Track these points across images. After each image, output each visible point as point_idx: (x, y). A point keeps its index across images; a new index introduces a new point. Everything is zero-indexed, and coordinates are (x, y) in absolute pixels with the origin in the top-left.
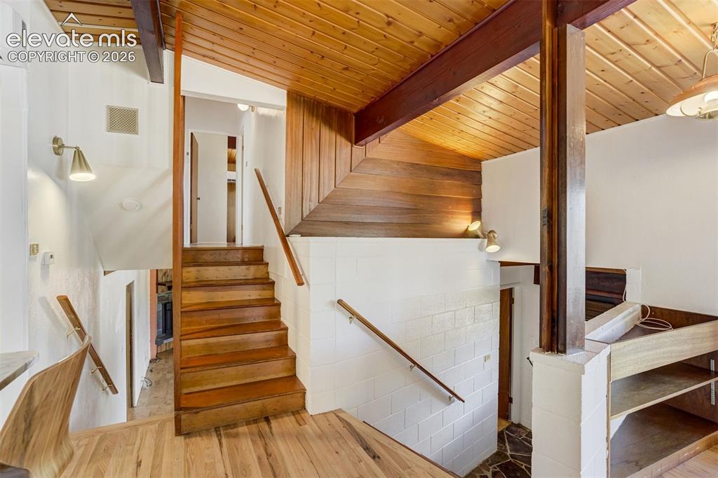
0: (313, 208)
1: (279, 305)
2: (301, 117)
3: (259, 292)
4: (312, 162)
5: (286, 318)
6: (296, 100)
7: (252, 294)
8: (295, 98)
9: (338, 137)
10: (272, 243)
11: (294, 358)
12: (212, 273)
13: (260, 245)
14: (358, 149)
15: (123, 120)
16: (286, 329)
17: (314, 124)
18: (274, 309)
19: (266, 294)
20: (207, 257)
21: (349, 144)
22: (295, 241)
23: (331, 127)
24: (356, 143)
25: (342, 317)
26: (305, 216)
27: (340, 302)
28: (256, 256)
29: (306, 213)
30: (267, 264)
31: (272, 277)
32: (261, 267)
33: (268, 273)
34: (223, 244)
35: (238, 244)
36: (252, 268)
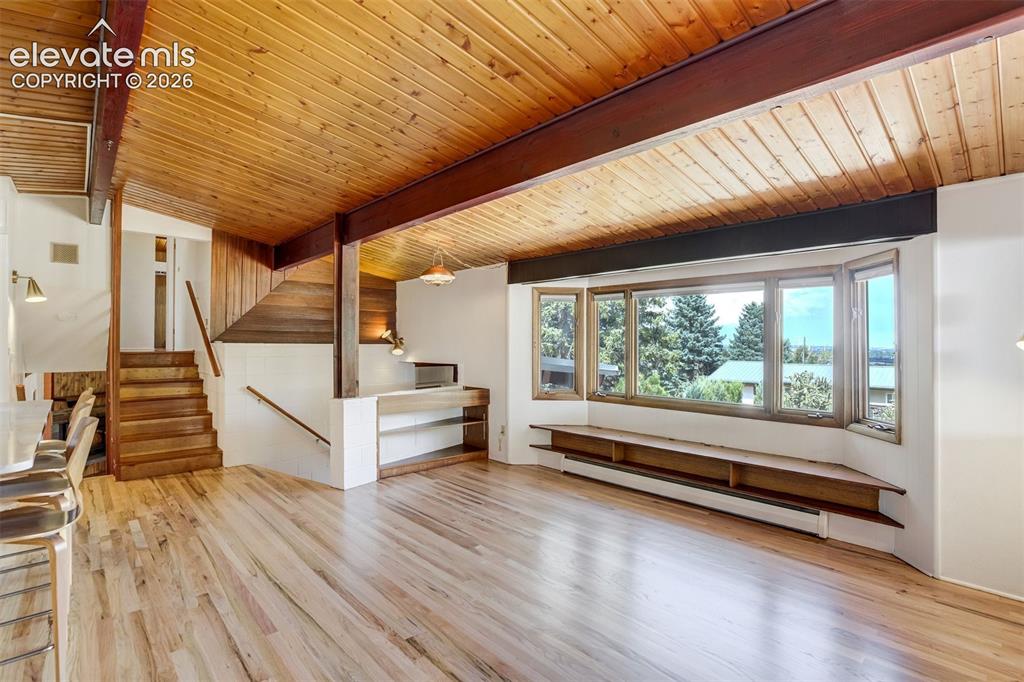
0: (236, 320)
1: (206, 397)
2: (224, 251)
3: (187, 389)
4: (235, 284)
5: (211, 408)
6: (221, 237)
7: (182, 390)
8: (219, 236)
9: (259, 265)
10: (200, 348)
11: (216, 433)
12: (141, 373)
13: (191, 349)
14: (276, 274)
15: (66, 253)
16: (211, 414)
17: (237, 255)
18: (201, 401)
19: (196, 390)
20: (136, 361)
21: (269, 270)
22: (217, 346)
23: (252, 257)
24: (275, 270)
25: (252, 400)
26: (228, 326)
27: (248, 388)
28: (187, 359)
29: (229, 324)
30: (197, 366)
31: (201, 376)
32: (191, 368)
33: (198, 374)
34: (151, 348)
35: (169, 348)
36: (182, 370)
